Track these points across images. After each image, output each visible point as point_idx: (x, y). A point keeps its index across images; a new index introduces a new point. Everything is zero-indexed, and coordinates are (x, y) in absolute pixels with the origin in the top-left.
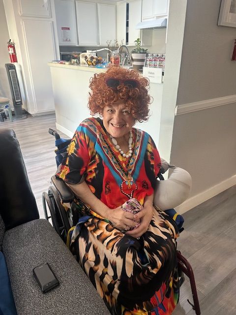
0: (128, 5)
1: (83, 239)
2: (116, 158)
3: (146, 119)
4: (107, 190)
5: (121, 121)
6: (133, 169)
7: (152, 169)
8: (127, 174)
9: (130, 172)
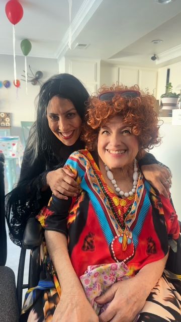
0: (169, 70)
1: (36, 315)
2: (110, 200)
3: (157, 143)
4: (86, 244)
5: (120, 144)
6: (134, 219)
7: (162, 222)
8: (123, 227)
9: (129, 225)
